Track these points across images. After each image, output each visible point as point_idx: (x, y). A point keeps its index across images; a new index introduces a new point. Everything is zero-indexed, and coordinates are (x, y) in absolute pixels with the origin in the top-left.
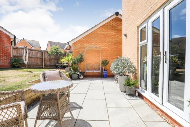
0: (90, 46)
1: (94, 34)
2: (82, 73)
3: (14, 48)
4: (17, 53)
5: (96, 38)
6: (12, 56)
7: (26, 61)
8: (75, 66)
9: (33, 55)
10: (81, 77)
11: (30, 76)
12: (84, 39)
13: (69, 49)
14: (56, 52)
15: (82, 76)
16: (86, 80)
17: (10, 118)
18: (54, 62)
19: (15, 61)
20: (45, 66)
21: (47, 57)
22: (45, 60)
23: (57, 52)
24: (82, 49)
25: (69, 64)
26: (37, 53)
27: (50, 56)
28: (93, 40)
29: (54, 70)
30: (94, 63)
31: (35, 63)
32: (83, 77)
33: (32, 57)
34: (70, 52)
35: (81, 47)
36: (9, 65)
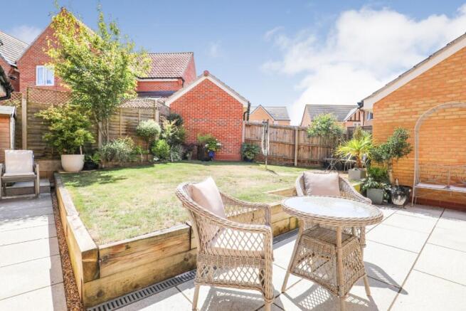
0: (439, 105)
2: (402, 190)
3: (246, 125)
4: (251, 135)
6: (243, 141)
7: (265, 149)
8: (380, 167)
9: (277, 137)
10: (399, 201)
11: (271, 180)
12: (415, 87)
13: (357, 119)
14: (324, 130)
15: (402, 199)
16: (415, 212)
17: (253, 249)
18: (319, 154)
19: (248, 150)
20: (298, 161)
21: (305, 141)
22: (299, 149)
23: (327, 130)
24: (407, 117)
25: (359, 161)
26: (285, 133)
27: (311, 138)
28: (452, 84)
29: (320, 171)
30: (456, 160)
31: (279, 155)
32: (404, 200)
33: (274, 142)
34: (363, 128)
35: (404, 111)
36: (238, 156)
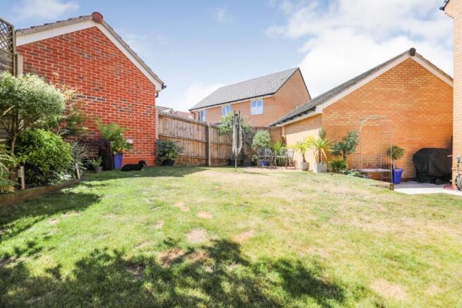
1: (365, 91)
3: (158, 116)
4: (164, 129)
5: (370, 100)
6: (157, 136)
9: (191, 134)
18: (224, 153)
19: (171, 150)
22: (211, 147)
24: (342, 122)
26: (197, 129)
28: (364, 104)
30: (367, 152)
31: (193, 155)
33: (189, 140)
35: (341, 118)
36: (151, 159)
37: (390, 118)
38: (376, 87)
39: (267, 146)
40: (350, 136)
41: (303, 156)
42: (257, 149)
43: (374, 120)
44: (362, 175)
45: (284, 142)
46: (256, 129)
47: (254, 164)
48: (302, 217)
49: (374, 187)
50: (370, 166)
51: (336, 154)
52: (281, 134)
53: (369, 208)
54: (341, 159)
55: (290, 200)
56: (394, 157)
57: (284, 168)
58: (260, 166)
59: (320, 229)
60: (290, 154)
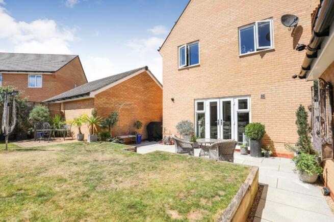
1: (122, 86)
5: (126, 92)
12: (110, 90)
24: (108, 105)
28: (122, 94)
35: (107, 102)
37: (136, 104)
38: (129, 84)
39: (45, 121)
40: (113, 115)
41: (79, 129)
42: (34, 122)
43: (127, 105)
44: (120, 141)
45: (63, 117)
46: (34, 103)
47: (30, 137)
48: (75, 191)
49: (126, 151)
50: (125, 134)
51: (104, 127)
52: (60, 109)
53: (122, 170)
54: (107, 130)
55: (66, 176)
56: (138, 128)
57: (62, 139)
58: (37, 139)
59: (89, 199)
60: (68, 127)
